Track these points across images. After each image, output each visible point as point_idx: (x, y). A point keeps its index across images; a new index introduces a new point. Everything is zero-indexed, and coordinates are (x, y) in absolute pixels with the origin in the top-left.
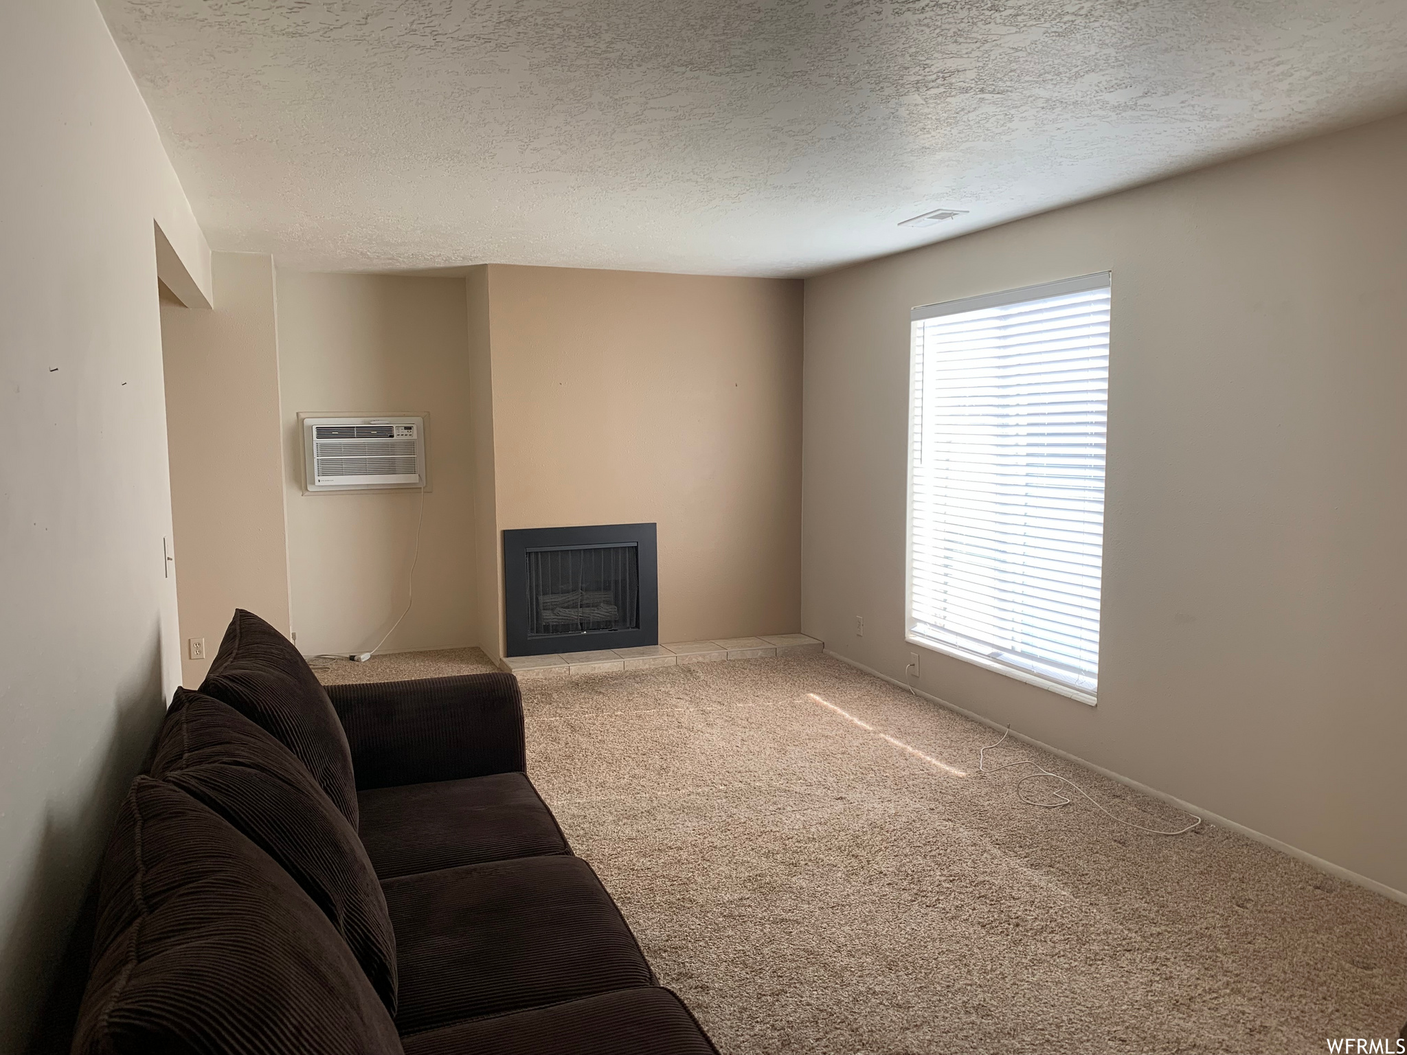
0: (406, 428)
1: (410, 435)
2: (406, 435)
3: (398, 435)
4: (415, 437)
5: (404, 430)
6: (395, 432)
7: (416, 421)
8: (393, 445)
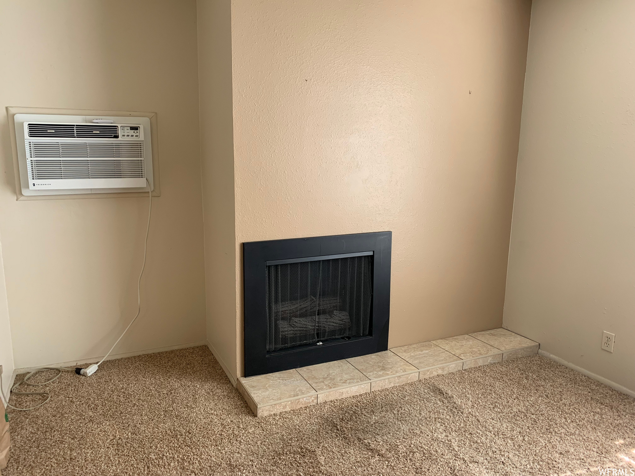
0: (132, 128)
1: (137, 136)
2: (132, 136)
3: (124, 136)
4: (142, 138)
5: (129, 131)
6: (120, 133)
7: (142, 122)
8: (118, 146)
